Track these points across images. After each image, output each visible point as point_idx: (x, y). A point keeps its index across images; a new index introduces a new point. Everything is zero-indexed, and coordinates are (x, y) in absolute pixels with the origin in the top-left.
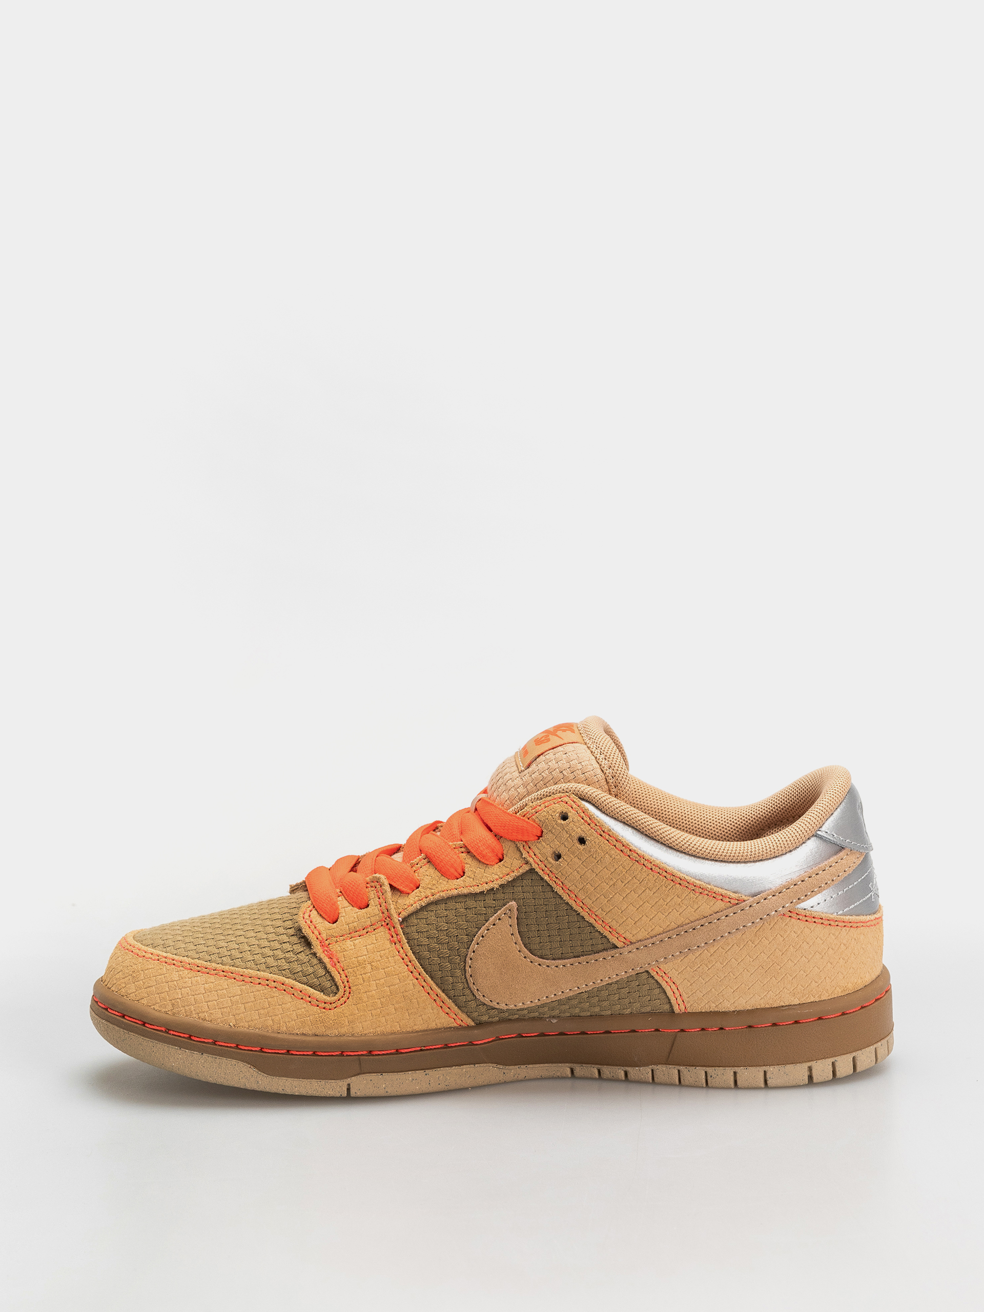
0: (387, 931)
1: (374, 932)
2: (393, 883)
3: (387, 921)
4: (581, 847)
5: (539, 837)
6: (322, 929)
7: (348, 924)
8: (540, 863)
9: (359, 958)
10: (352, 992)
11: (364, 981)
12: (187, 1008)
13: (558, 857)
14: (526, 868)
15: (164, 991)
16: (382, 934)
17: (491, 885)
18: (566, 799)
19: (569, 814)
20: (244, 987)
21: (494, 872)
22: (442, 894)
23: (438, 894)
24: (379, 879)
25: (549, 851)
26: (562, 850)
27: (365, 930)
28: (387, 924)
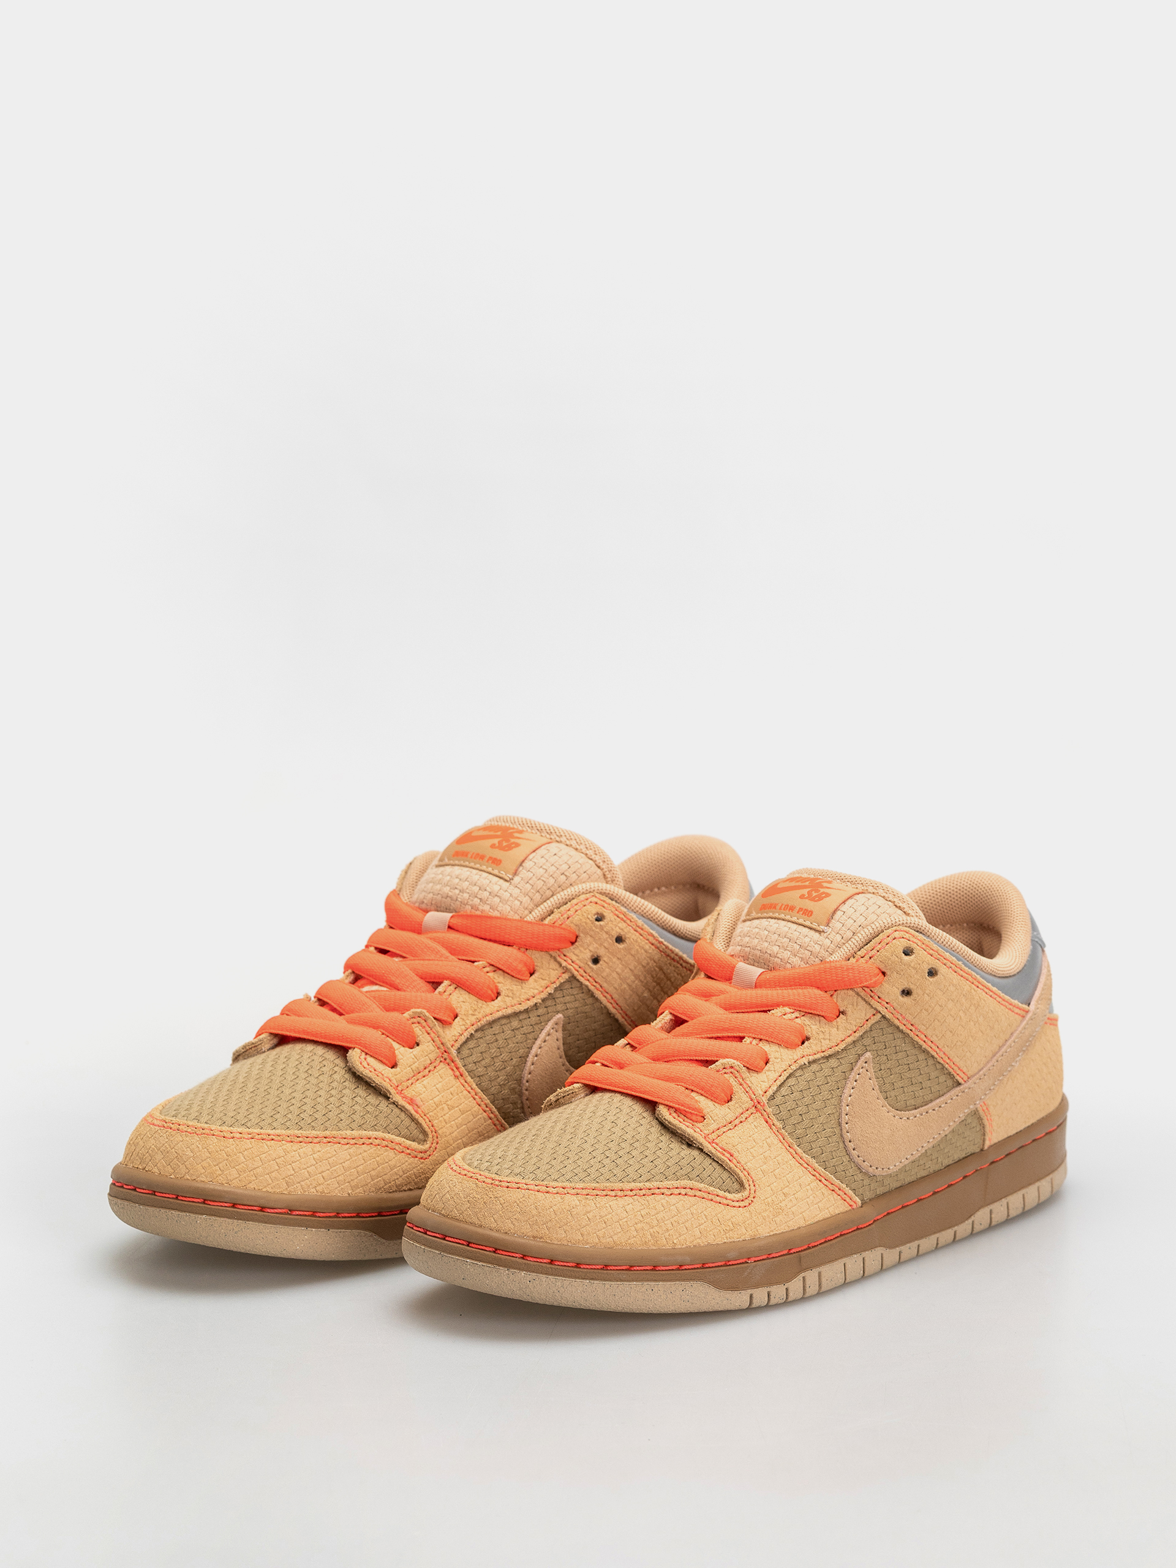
0: (448, 1067)
1: (436, 1070)
2: (436, 1016)
3: (445, 1056)
4: (621, 946)
5: (573, 943)
6: (390, 1076)
7: (410, 1066)
8: (579, 969)
9: (435, 1099)
10: (439, 1136)
11: (446, 1123)
12: (303, 1183)
13: (596, 961)
14: (566, 976)
15: (273, 1170)
16: (444, 1070)
17: (535, 1001)
18: (594, 899)
19: (605, 914)
20: (351, 1150)
21: (531, 986)
22: (488, 1018)
23: (485, 1020)
24: (421, 1013)
25: (587, 955)
26: (601, 952)
27: (427, 1070)
28: (445, 1059)
